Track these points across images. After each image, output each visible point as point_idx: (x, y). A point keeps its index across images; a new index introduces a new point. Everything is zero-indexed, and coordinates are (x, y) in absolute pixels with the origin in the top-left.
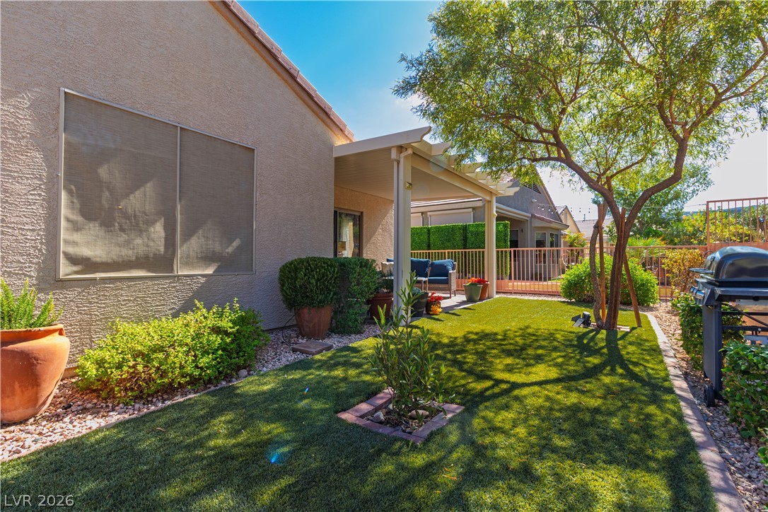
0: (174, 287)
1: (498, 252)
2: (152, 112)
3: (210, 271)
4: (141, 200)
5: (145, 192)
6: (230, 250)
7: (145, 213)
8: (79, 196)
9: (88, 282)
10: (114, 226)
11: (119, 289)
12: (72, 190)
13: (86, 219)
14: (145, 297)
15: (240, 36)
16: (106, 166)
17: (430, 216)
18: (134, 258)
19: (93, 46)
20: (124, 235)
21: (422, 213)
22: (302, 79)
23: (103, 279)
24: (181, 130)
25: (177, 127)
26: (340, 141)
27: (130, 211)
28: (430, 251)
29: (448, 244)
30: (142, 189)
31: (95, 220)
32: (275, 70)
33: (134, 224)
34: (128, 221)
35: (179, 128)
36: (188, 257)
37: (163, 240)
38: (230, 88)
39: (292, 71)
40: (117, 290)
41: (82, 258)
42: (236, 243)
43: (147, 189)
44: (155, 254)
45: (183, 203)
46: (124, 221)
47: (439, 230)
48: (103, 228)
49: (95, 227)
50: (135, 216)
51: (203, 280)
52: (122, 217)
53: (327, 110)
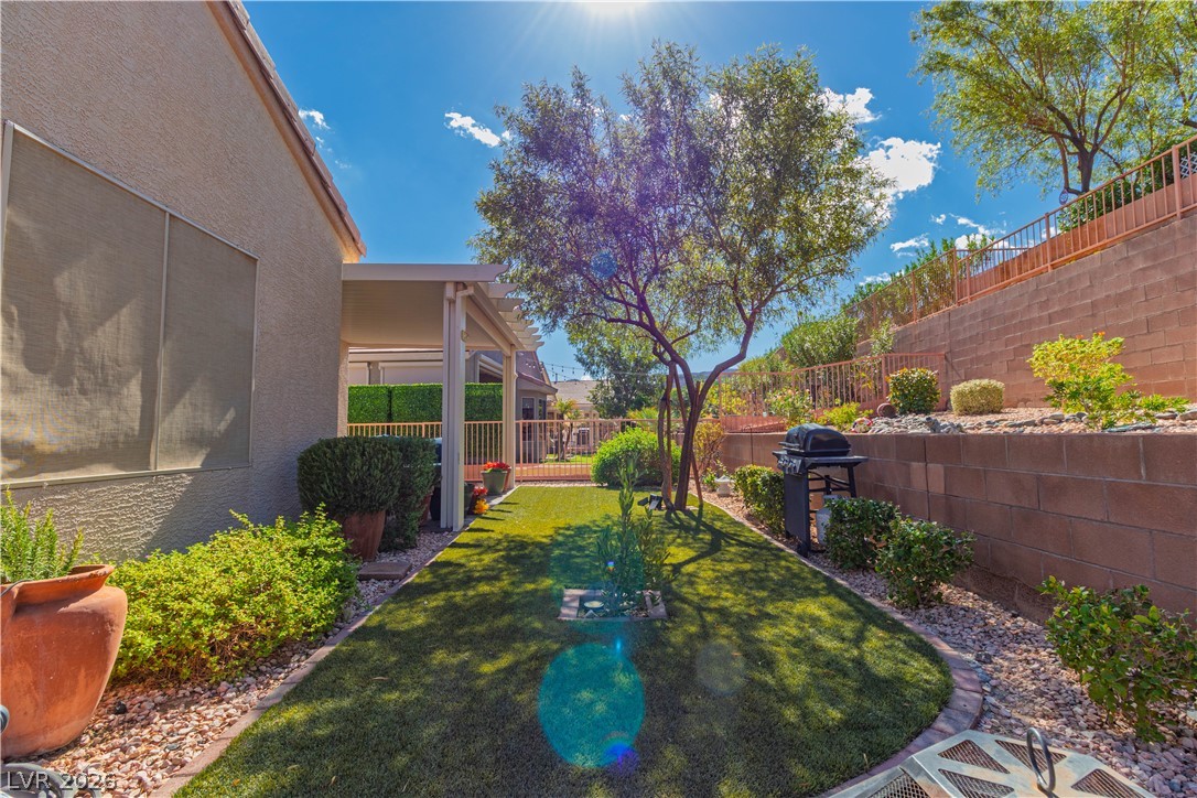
0: (150, 494)
1: (518, 425)
2: (133, 183)
3: (196, 464)
4: (113, 339)
5: (119, 323)
6: (222, 426)
7: (116, 361)
8: (24, 326)
9: (29, 492)
10: (72, 383)
11: (75, 503)
12: (12, 314)
13: (31, 370)
14: (110, 515)
15: (246, 75)
16: (66, 274)
17: (383, 368)
18: (97, 445)
19: (57, 52)
20: (85, 402)
21: (369, 363)
22: (318, 157)
23: (53, 485)
24: (170, 220)
25: (165, 212)
26: (350, 258)
27: (97, 358)
28: (391, 424)
29: (423, 413)
30: (115, 319)
31: (44, 372)
32: (284, 137)
33: (100, 381)
34: (92, 376)
35: (168, 215)
36: (170, 440)
37: (139, 409)
38: (231, 156)
39: (308, 144)
40: (69, 505)
41: (22, 444)
42: (230, 415)
43: (122, 318)
44: (126, 435)
45: (168, 343)
46: (86, 375)
47: (408, 391)
48: (56, 387)
49: (42, 385)
50: (103, 367)
51: (188, 480)
52: (85, 368)
53: (342, 208)
